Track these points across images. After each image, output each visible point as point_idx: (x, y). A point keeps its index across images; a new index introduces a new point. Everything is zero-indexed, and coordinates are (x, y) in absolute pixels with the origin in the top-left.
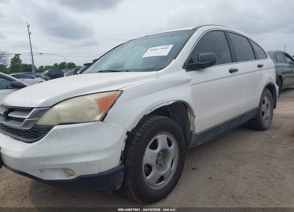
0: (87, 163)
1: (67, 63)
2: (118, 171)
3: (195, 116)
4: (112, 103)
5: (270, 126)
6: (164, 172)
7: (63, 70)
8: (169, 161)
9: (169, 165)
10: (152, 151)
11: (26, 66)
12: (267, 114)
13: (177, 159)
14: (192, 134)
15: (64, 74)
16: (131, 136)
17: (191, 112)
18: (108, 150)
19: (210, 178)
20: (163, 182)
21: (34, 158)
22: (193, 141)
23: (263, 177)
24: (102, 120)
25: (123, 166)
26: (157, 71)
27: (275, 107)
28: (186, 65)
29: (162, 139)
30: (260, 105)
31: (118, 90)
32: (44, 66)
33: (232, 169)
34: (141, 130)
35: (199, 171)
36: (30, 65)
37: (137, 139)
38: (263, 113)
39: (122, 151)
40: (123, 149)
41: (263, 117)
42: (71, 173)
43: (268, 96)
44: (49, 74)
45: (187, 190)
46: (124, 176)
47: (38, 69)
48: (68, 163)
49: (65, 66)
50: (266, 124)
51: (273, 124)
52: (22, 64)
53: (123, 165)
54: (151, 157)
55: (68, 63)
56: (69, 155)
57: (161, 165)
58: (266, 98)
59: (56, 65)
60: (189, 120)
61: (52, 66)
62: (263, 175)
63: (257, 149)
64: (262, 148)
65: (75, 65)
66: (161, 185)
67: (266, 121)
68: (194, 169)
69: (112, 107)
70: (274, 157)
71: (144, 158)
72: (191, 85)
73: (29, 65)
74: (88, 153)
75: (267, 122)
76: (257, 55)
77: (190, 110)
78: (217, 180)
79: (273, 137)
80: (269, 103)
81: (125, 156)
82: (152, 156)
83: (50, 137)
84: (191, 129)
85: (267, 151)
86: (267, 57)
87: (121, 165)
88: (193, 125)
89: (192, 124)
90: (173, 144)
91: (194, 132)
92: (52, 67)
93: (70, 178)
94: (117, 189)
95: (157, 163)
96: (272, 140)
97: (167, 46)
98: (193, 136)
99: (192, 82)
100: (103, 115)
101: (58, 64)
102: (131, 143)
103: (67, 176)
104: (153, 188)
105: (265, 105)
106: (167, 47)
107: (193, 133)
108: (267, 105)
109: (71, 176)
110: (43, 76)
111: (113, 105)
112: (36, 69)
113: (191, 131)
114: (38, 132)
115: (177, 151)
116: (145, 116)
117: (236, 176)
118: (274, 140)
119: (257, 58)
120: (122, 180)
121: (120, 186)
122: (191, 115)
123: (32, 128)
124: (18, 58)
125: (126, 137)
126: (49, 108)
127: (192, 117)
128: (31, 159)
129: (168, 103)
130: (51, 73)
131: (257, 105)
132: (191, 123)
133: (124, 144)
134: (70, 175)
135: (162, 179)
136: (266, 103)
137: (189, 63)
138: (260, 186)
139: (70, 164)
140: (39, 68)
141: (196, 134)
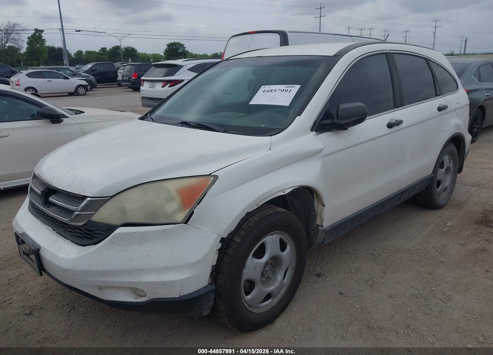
0: (164, 284)
1: (122, 47)
2: (206, 294)
3: (324, 205)
4: (201, 196)
5: (447, 202)
6: (271, 288)
7: (117, 64)
8: (281, 272)
9: (280, 277)
10: (256, 260)
11: (52, 50)
12: (447, 182)
13: (293, 266)
14: (318, 230)
15: (119, 71)
16: (226, 243)
17: (318, 199)
18: (193, 265)
19: (341, 293)
20: (270, 300)
21: (89, 272)
22: (319, 238)
23: (418, 296)
24: (186, 221)
25: (213, 287)
26: (271, 136)
27: (460, 170)
28: (317, 124)
29: (271, 241)
30: (435, 171)
31: (210, 174)
32: (84, 52)
33: (375, 280)
34: (241, 233)
35: (326, 280)
36: (60, 49)
37: (235, 246)
38: (439, 183)
39: (213, 266)
40: (214, 264)
41: (438, 188)
42: (141, 293)
43: (451, 154)
44: (92, 71)
45: (305, 312)
46: (215, 299)
47: (73, 55)
48: (137, 282)
49: (118, 54)
50: (441, 199)
51: (454, 198)
52: (46, 47)
53: (214, 285)
54: (254, 271)
55: (125, 48)
56: (139, 270)
57: (268, 277)
58: (446, 158)
59: (103, 49)
60: (314, 210)
61: (98, 51)
62: (420, 292)
63: (419, 244)
64: (428, 242)
65: (136, 51)
66: (266, 306)
67: (442, 194)
68: (319, 275)
69: (200, 202)
70: (442, 262)
71: (244, 271)
72: (322, 157)
73: (58, 49)
74: (165, 269)
75: (444, 195)
76: (440, 89)
77: (318, 197)
78: (349, 297)
79: (449, 224)
80: (451, 165)
81: (216, 272)
82: (255, 268)
83: (112, 242)
84: (318, 222)
85: (434, 250)
86: (457, 87)
87: (210, 284)
88: (321, 217)
89: (320, 215)
90: (288, 248)
91: (322, 226)
92: (98, 53)
93: (140, 300)
94: (204, 315)
95: (263, 275)
96: (445, 229)
97: (290, 87)
98: (320, 233)
99: (323, 153)
100: (187, 214)
101: (108, 49)
102: (227, 252)
103: (135, 297)
104: (255, 311)
105: (444, 170)
106: (289, 89)
107: (320, 228)
108: (448, 169)
109: (140, 298)
110: (83, 74)
111: (202, 199)
112: (69, 55)
113: (318, 226)
114: (93, 232)
115: (294, 256)
116: (248, 214)
117: (379, 291)
118: (449, 228)
119: (438, 93)
120: (211, 304)
121: (208, 312)
122: (318, 203)
123: (85, 224)
124: (40, 37)
125: (220, 245)
126: (109, 198)
127: (320, 206)
128: (86, 273)
129: (283, 192)
130: (96, 70)
131: (429, 172)
132: (318, 213)
133: (217, 256)
134: (140, 296)
135: (269, 296)
136: (445, 167)
137: (322, 120)
138: (411, 311)
139: (140, 283)
140: (75, 54)
141: (324, 230)
